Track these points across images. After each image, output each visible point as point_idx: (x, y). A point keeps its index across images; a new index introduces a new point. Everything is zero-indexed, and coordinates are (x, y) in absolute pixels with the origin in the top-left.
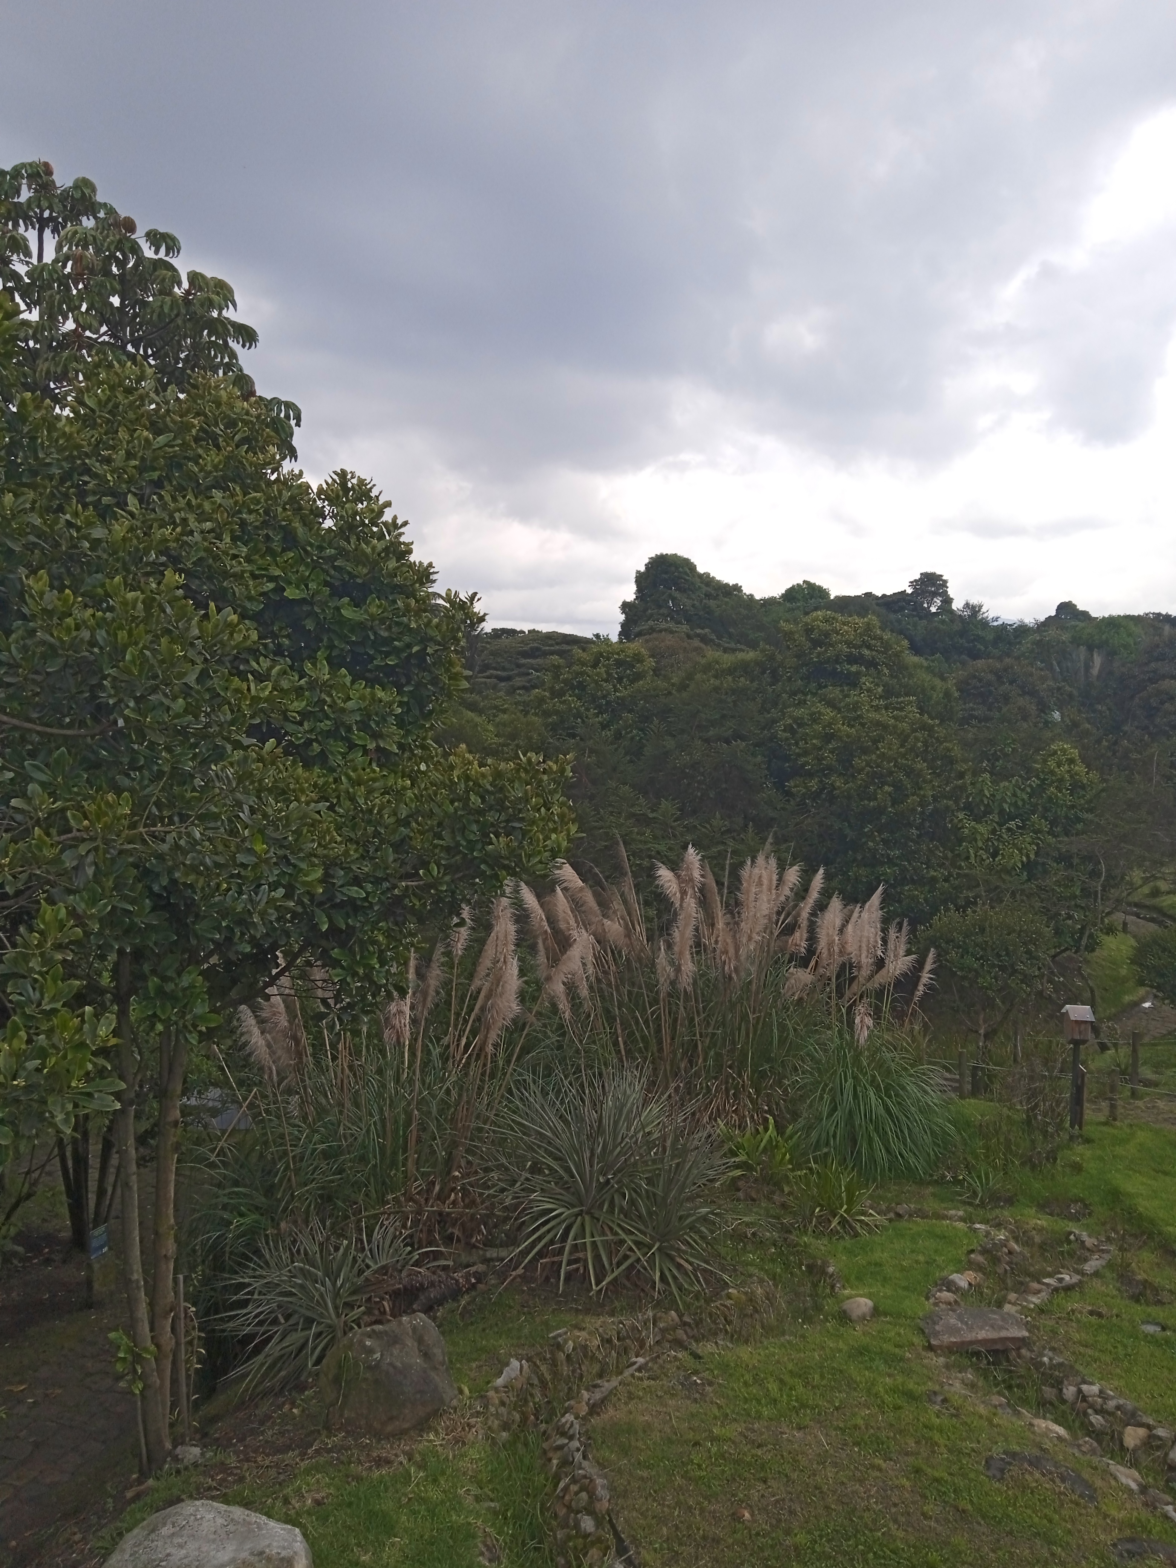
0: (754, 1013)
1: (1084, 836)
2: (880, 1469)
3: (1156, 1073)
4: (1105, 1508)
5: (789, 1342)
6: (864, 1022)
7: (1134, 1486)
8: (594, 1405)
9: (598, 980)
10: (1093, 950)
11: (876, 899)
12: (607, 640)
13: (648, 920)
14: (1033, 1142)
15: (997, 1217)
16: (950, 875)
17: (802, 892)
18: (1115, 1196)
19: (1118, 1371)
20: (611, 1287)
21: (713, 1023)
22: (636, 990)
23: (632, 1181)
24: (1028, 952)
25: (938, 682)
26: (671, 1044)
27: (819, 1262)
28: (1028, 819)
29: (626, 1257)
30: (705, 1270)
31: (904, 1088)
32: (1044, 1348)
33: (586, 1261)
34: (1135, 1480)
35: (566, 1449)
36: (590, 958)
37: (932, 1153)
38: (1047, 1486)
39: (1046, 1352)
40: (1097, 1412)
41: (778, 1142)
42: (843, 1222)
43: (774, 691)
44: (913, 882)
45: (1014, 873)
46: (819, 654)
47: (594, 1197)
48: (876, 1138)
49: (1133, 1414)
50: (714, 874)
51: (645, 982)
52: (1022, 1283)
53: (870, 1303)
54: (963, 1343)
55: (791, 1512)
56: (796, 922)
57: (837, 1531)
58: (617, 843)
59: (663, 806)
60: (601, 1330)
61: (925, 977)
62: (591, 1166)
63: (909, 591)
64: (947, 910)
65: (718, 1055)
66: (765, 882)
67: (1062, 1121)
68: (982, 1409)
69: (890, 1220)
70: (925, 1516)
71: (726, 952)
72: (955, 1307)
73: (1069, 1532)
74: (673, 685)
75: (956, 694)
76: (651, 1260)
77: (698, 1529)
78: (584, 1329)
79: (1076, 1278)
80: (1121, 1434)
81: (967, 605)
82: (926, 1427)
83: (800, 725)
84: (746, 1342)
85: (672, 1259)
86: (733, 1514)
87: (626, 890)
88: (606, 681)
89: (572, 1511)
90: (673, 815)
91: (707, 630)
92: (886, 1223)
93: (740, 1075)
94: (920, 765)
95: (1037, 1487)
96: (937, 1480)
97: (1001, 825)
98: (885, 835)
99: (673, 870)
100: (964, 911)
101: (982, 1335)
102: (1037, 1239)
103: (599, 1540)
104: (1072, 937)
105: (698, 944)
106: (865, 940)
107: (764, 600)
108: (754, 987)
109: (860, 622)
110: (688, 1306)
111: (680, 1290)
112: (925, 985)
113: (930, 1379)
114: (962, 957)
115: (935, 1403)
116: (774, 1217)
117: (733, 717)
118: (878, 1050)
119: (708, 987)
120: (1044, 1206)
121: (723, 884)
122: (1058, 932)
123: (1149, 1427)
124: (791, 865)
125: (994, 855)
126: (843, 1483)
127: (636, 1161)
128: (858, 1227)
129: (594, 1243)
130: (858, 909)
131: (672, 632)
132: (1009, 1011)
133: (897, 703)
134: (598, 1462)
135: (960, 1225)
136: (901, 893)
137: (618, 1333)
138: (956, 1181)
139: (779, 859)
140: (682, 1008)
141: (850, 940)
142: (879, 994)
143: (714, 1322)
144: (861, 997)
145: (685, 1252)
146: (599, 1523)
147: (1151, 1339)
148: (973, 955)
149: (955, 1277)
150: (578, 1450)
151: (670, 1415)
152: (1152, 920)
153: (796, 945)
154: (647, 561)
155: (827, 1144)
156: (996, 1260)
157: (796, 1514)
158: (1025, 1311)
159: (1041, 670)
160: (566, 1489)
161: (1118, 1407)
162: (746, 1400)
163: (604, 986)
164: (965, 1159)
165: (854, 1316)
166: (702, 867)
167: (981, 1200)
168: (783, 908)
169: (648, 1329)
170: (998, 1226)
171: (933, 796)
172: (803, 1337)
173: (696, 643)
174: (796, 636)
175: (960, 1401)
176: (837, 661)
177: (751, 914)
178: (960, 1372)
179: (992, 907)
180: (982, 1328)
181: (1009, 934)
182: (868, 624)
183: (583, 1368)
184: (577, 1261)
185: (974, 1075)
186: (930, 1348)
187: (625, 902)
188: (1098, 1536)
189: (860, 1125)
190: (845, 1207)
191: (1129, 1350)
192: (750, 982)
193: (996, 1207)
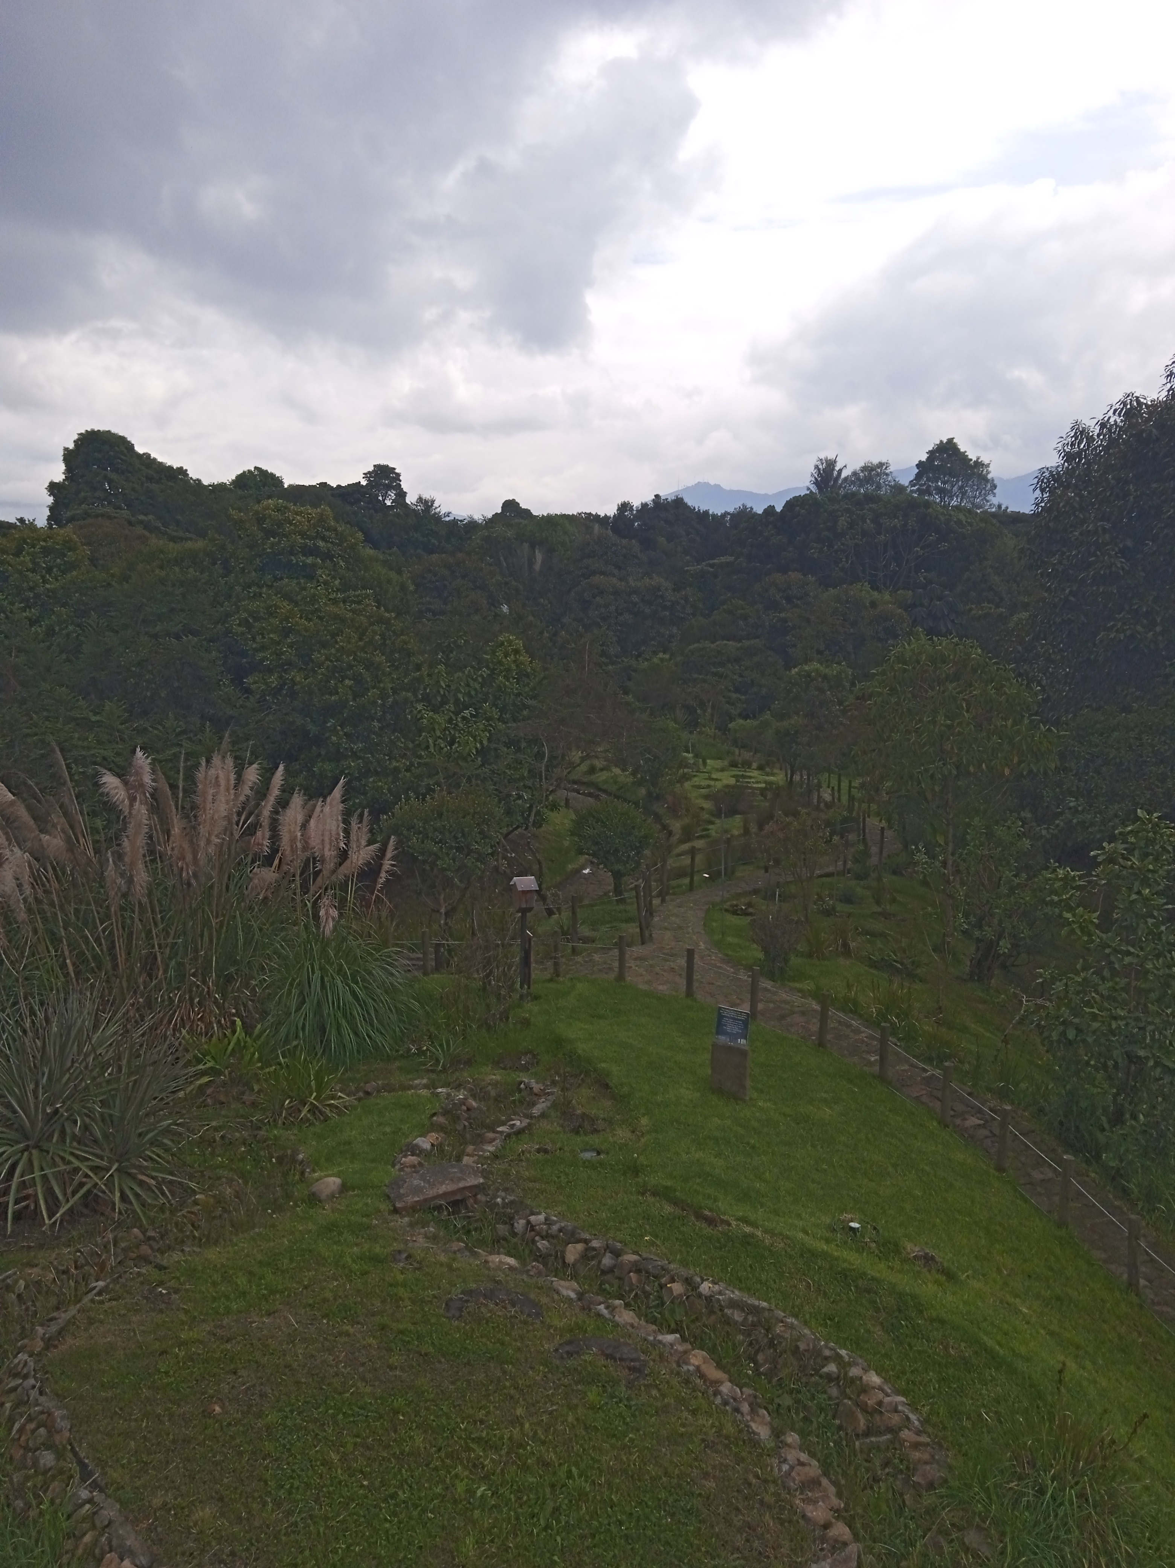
0: (217, 917)
1: (530, 722)
2: (347, 1334)
3: (593, 930)
4: (549, 1320)
5: (259, 1234)
6: (329, 914)
7: (573, 1295)
8: (50, 1339)
9: (38, 901)
10: (541, 826)
11: (337, 792)
12: (32, 526)
13: (94, 831)
14: (488, 1006)
15: (457, 1079)
16: (412, 764)
17: (262, 791)
18: (559, 1042)
19: (561, 1198)
20: (67, 1218)
21: (172, 933)
22: (83, 907)
23: (84, 1107)
24: (482, 832)
25: (393, 575)
26: (127, 960)
27: (289, 1152)
28: (481, 708)
29: (81, 1185)
30: (171, 1182)
31: (370, 973)
32: (498, 1190)
33: (36, 1195)
34: (574, 1290)
35: (19, 1390)
36: (26, 878)
37: (397, 1029)
38: (500, 1313)
39: (500, 1193)
40: (543, 1238)
41: (245, 1042)
42: (313, 1110)
43: (226, 583)
44: (377, 773)
45: (469, 759)
46: (273, 545)
47: (42, 1129)
48: (344, 1023)
49: (573, 1233)
50: (167, 777)
51: (94, 898)
52: (479, 1135)
53: (338, 1181)
54: (425, 1200)
55: (263, 1395)
56: (258, 821)
57: (307, 1402)
58: (53, 751)
59: (107, 708)
60: (55, 1263)
61: (387, 864)
62: (36, 1098)
63: (364, 483)
64: (408, 799)
65: (180, 965)
66: (223, 782)
67: (514, 983)
68: (443, 1258)
69: (359, 1100)
70: (392, 1368)
71: (183, 858)
72: (418, 1168)
73: (519, 1349)
74: (113, 575)
75: (412, 588)
76: (109, 1183)
77: (168, 1434)
78: (36, 1265)
79: (526, 1121)
80: (563, 1252)
81: (420, 499)
82: (391, 1285)
83: (256, 619)
84: (216, 1243)
85: (133, 1177)
86: (203, 1411)
87: (66, 801)
88: (33, 571)
89: (30, 1450)
90: (119, 717)
91: (151, 517)
92: (356, 1102)
93: (204, 982)
94: (380, 658)
95: (491, 1317)
96: (401, 1332)
97: (456, 714)
98: (348, 729)
99: (119, 776)
100: (423, 799)
101: (443, 1189)
102: (493, 1093)
103: (61, 1472)
104: (523, 815)
105: (152, 852)
106: (327, 833)
107: (213, 486)
108: (215, 892)
109: (313, 512)
110: (152, 1221)
111: (144, 1206)
112: (387, 872)
113: (395, 1239)
114: (423, 842)
115: (400, 1261)
116: (242, 1116)
117: (182, 610)
118: (345, 939)
119: (167, 895)
120: (498, 1063)
121: (177, 787)
122: (509, 812)
123: (586, 1241)
124: (251, 764)
125: (451, 744)
126: (312, 1356)
127: (87, 1088)
128: (327, 1111)
129: (44, 1177)
130: (320, 803)
131: (110, 518)
132: (466, 888)
133: (355, 596)
134: (58, 1395)
135: (424, 1092)
136: (365, 785)
137: (76, 1262)
138: (421, 1053)
139: (236, 758)
140: (137, 920)
141: (313, 834)
142: (344, 886)
143: (181, 1231)
144: (326, 889)
145: (147, 1168)
146: (60, 1456)
147: (589, 1165)
148: (432, 839)
149: (419, 1141)
150: (34, 1387)
151: (134, 1331)
152: (590, 795)
153: (258, 844)
154: (76, 437)
155: (297, 1037)
156: (456, 1119)
157: (266, 1396)
158: (482, 1160)
159: (491, 565)
160: (21, 1430)
161: (560, 1230)
162: (214, 1299)
163: (46, 907)
164: (428, 1030)
165: (323, 1196)
166: (154, 771)
167: (444, 1066)
168: (244, 808)
169: (108, 1251)
170: (458, 1087)
171: (392, 688)
172: (273, 1226)
173: (139, 530)
174: (247, 525)
175: (422, 1255)
176: (291, 553)
177: (208, 816)
178: (423, 1228)
179: (450, 793)
180: (442, 1184)
181: (464, 817)
182: (322, 515)
183: (38, 1304)
184: (26, 1198)
185: (437, 952)
186: (396, 1211)
187: (66, 814)
188: (543, 1346)
189: (329, 1015)
190: (315, 1094)
191: (571, 1177)
192: (212, 887)
193: (456, 1070)
